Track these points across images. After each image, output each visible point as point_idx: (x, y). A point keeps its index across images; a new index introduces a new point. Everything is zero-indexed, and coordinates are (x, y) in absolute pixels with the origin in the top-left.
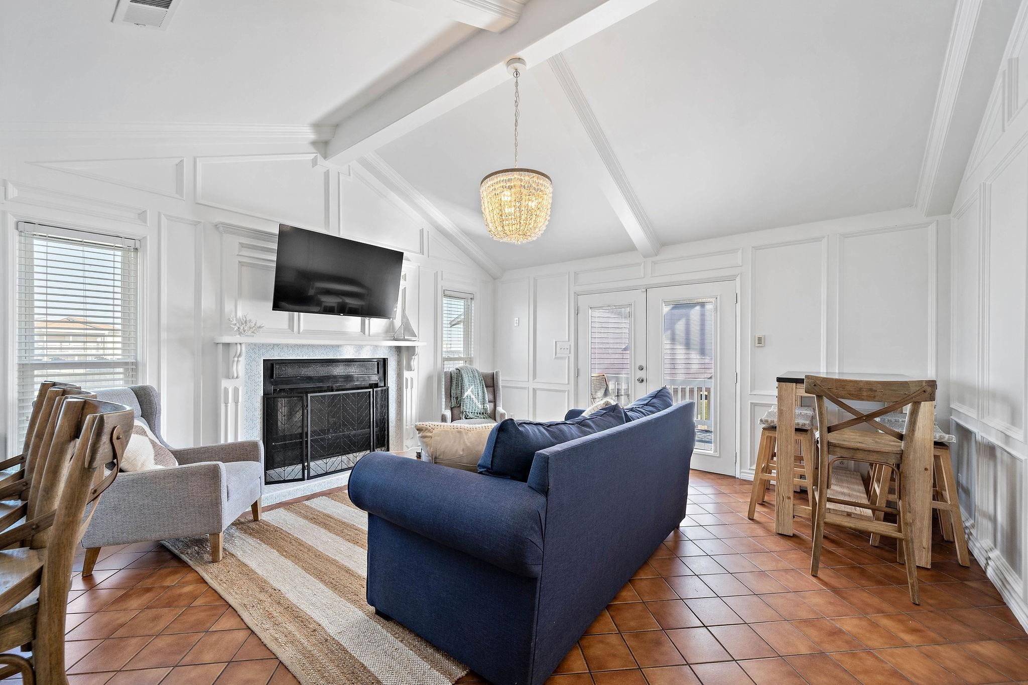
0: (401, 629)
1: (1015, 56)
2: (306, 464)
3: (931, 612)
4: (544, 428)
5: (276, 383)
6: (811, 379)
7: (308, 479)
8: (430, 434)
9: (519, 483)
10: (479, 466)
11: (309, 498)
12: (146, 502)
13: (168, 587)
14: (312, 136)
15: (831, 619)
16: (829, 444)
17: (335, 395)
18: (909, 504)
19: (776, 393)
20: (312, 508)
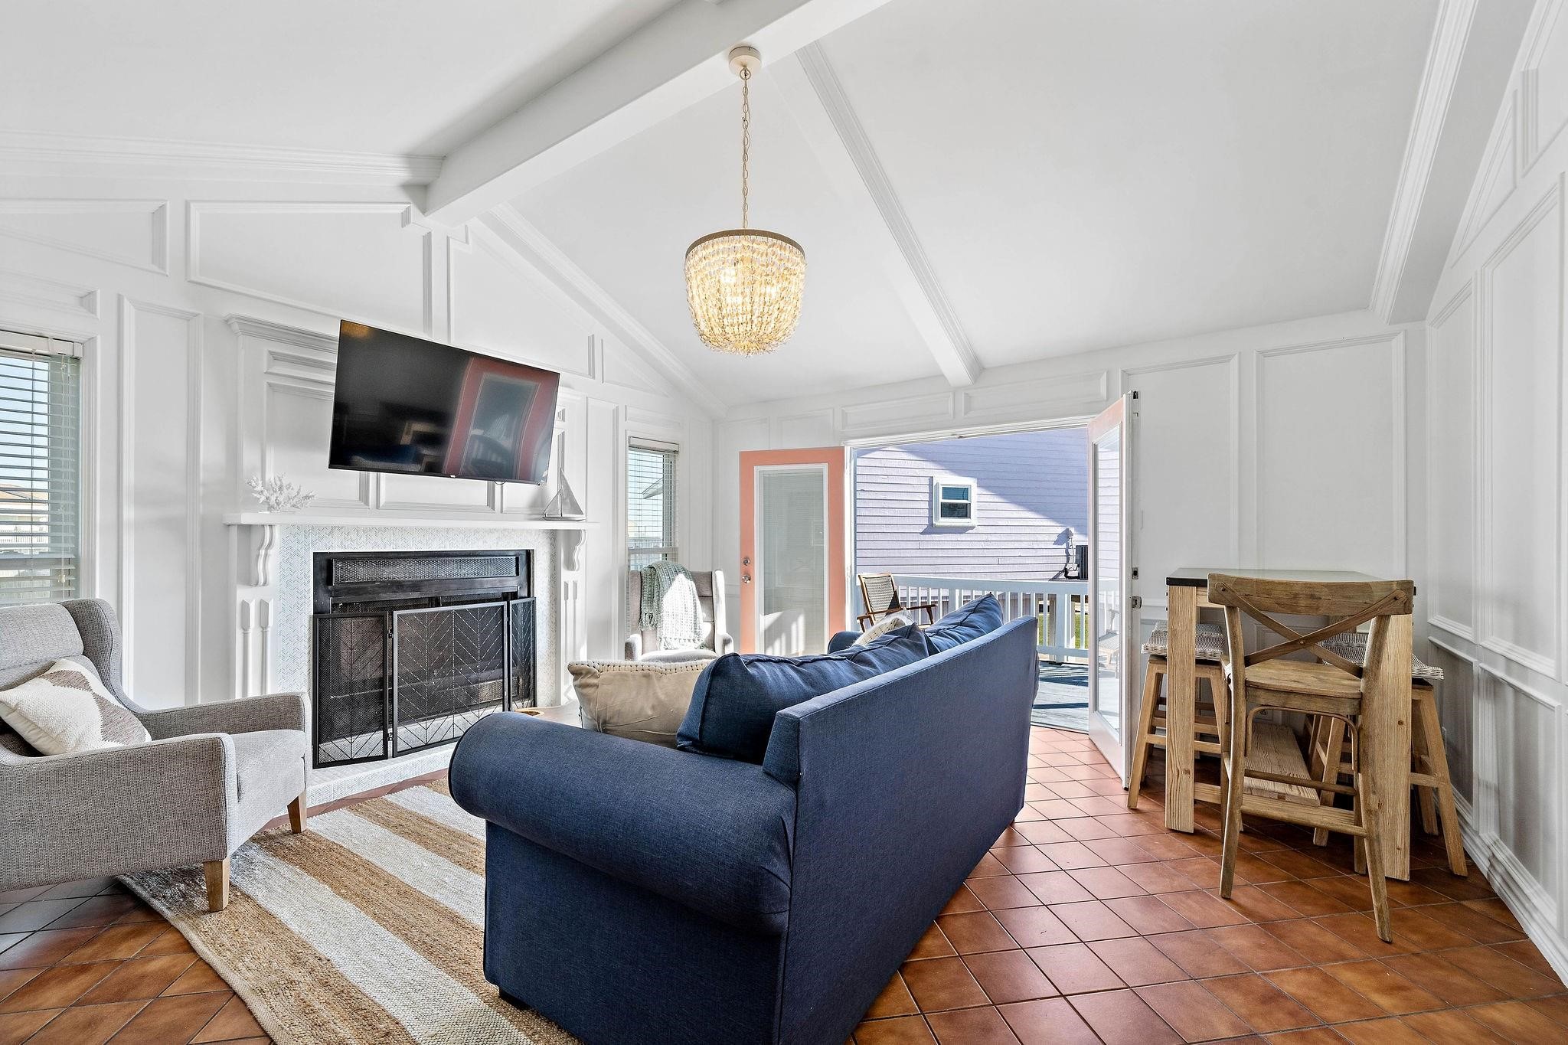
0: (544, 1025)
1: (1533, 67)
2: (390, 731)
3: (1417, 955)
4: (793, 668)
5: (336, 593)
6: (1218, 580)
7: (393, 757)
8: (595, 681)
9: (748, 766)
10: (680, 735)
11: (394, 789)
12: (83, 808)
13: (122, 962)
14: (403, 175)
15: (1264, 974)
16: (1247, 684)
17: (443, 612)
18: (1373, 779)
19: (1166, 604)
20: (398, 807)
